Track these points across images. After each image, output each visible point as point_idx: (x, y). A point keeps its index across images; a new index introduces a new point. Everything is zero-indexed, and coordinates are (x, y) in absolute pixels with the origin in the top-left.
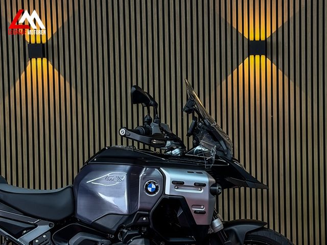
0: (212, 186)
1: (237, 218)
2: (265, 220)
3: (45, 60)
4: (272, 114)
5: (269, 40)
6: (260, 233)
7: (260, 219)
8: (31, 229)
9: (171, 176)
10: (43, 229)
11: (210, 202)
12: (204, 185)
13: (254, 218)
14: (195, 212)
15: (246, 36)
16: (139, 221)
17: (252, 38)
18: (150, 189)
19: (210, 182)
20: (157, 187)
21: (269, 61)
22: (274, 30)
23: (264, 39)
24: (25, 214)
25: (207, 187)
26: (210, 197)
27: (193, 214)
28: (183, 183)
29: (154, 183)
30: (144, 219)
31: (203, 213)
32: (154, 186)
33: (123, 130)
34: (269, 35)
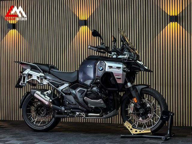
0: (124, 68)
1: (140, 83)
2: (150, 85)
3: (86, 26)
4: (180, 48)
5: (179, 15)
6: (147, 89)
7: (147, 84)
8: (62, 85)
9: (108, 64)
10: (66, 85)
11: (123, 74)
12: (120, 68)
13: (145, 83)
14: (117, 78)
15: (169, 14)
16: (97, 81)
17: (171, 15)
18: (100, 69)
19: (123, 67)
20: (103, 68)
21: (179, 25)
22: (181, 11)
23: (177, 15)
24: (60, 79)
25: (122, 69)
26: (123, 72)
27: (116, 79)
28: (112, 67)
29: (102, 67)
30: (98, 80)
31: (120, 78)
32: (102, 68)
33: (89, 46)
34: (179, 13)
